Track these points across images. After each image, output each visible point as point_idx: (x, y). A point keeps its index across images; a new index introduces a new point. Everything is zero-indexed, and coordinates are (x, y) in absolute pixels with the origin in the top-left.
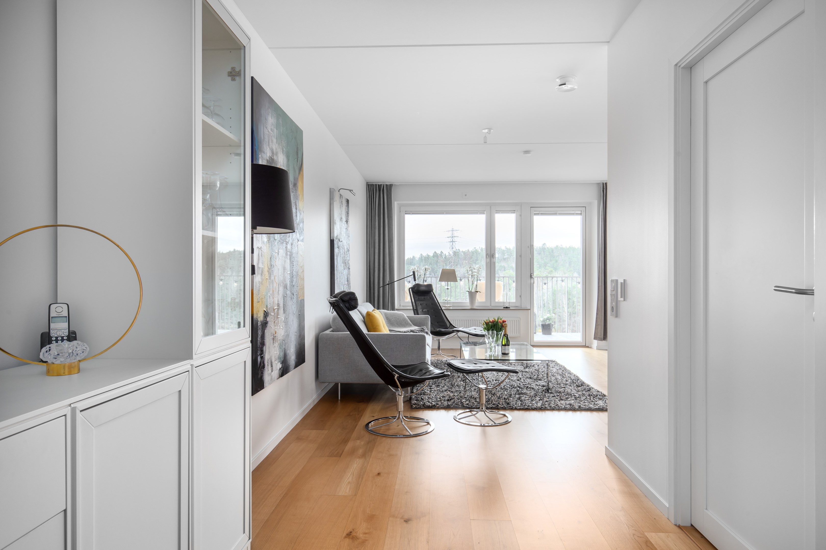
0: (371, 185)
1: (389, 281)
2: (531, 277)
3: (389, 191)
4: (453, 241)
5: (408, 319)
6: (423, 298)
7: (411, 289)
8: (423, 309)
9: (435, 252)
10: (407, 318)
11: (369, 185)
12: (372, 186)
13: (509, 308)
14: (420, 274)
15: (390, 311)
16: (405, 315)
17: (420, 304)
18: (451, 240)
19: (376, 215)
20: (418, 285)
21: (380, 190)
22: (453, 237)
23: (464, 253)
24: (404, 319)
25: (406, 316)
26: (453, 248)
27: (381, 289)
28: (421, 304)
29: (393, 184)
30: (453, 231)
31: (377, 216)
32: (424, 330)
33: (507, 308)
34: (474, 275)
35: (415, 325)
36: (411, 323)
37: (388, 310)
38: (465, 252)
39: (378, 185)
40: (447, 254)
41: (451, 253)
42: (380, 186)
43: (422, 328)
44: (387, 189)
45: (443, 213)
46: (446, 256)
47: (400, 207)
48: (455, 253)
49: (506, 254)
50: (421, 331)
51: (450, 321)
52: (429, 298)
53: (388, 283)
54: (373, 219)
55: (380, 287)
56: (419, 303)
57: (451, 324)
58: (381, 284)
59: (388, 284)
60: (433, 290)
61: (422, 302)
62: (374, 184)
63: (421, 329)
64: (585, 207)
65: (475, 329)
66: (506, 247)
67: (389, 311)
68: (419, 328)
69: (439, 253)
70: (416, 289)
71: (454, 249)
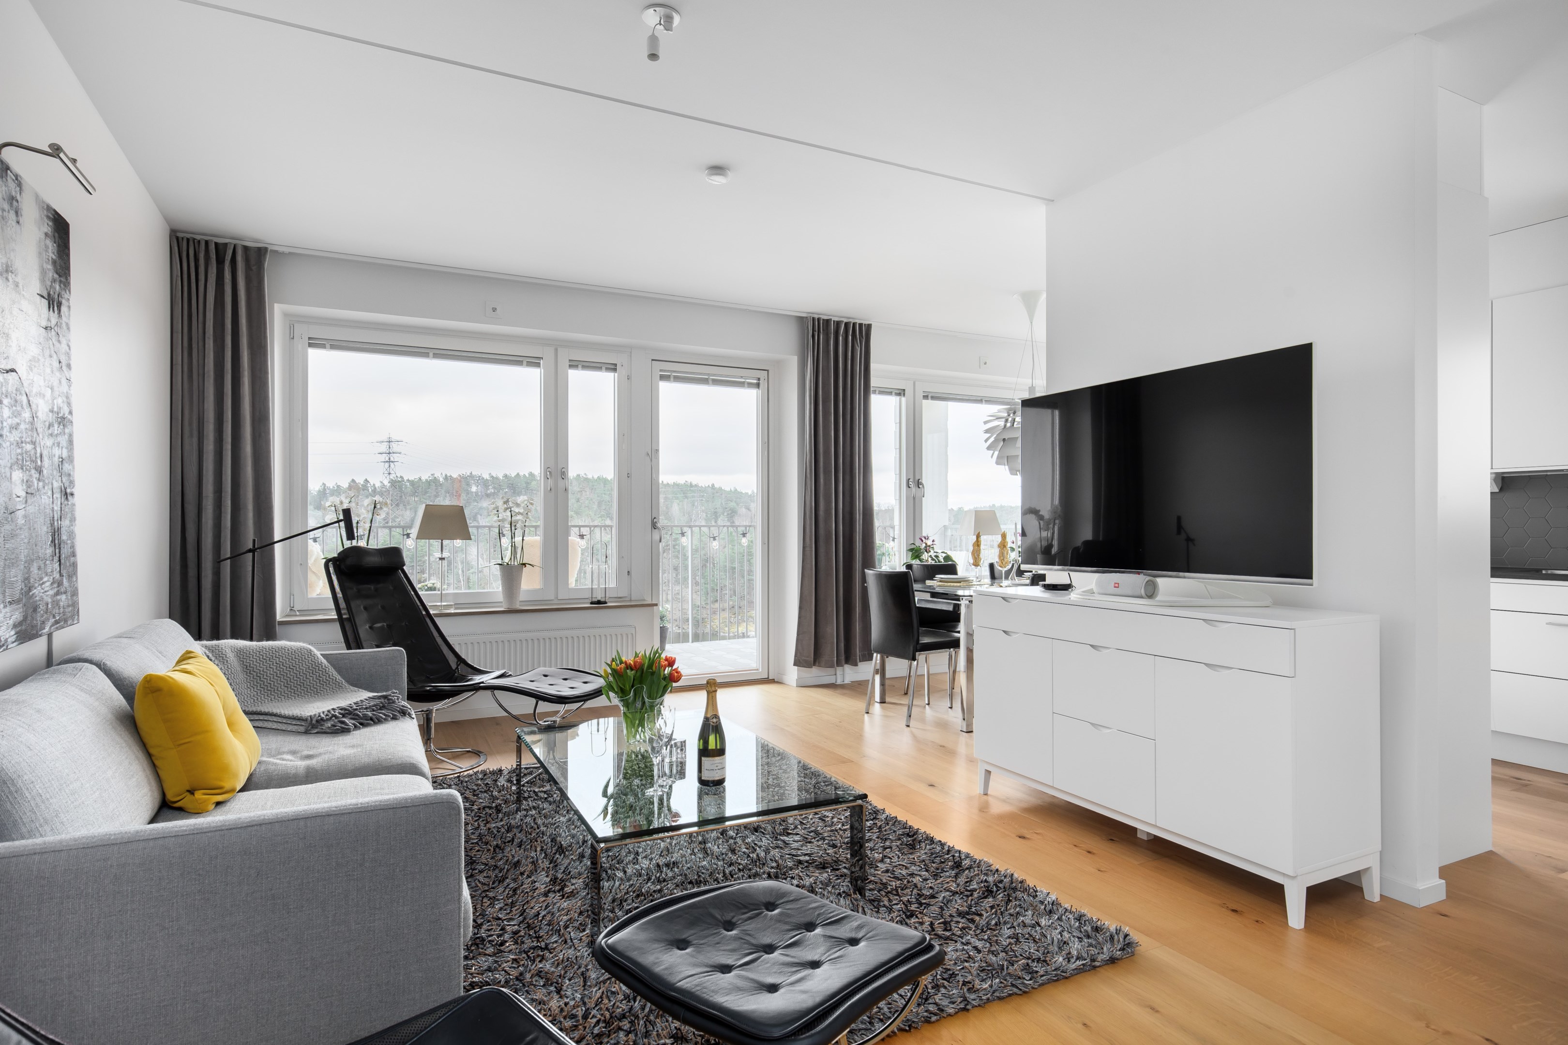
0: (188, 240)
1: (254, 541)
2: (654, 526)
3: (254, 268)
4: (389, 461)
5: (330, 667)
6: (372, 587)
7: (331, 564)
8: (373, 621)
9: (353, 481)
10: (324, 661)
11: (180, 240)
12: (191, 243)
13: (605, 603)
14: (357, 519)
15: (261, 643)
16: (318, 653)
17: (362, 607)
18: (387, 459)
19: (207, 336)
20: (356, 551)
21: (220, 261)
22: (389, 453)
23: (412, 483)
24: (315, 666)
25: (321, 655)
26: (389, 474)
27: (227, 566)
28: (365, 608)
29: (270, 248)
30: (389, 442)
31: (209, 338)
32: (394, 702)
33: (599, 602)
34: (517, 522)
35: (358, 683)
36: (339, 677)
37: (251, 639)
38: (413, 481)
39: (216, 244)
40: (378, 485)
41: (386, 483)
42: (220, 249)
43: (385, 697)
44: (247, 260)
45: (425, 355)
46: (375, 488)
47: (292, 322)
48: (393, 483)
49: (490, 487)
50: (380, 709)
51: (457, 649)
52: (391, 588)
53: (251, 546)
54: (194, 345)
55: (222, 558)
56: (358, 605)
57: (461, 660)
58: (227, 551)
59: (250, 551)
60: (404, 565)
61: (369, 602)
62: (198, 237)
63: (383, 700)
64: (768, 371)
65: (546, 676)
66: (490, 474)
67: (254, 643)
68: (371, 694)
69: (362, 483)
70: (349, 562)
71: (392, 477)
